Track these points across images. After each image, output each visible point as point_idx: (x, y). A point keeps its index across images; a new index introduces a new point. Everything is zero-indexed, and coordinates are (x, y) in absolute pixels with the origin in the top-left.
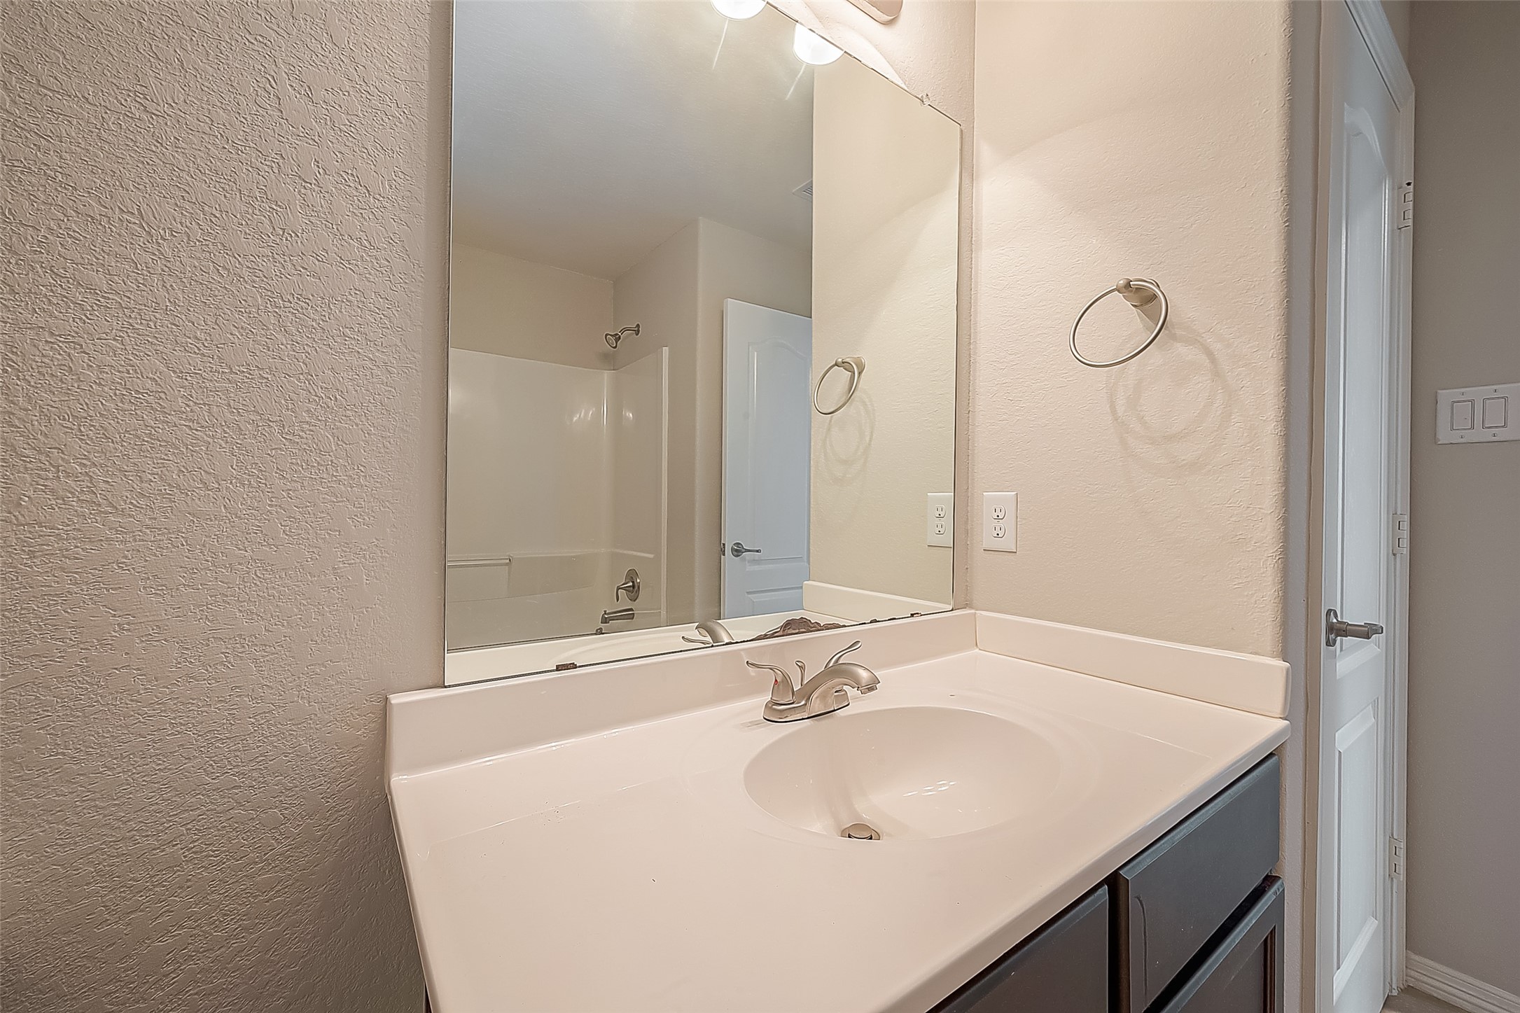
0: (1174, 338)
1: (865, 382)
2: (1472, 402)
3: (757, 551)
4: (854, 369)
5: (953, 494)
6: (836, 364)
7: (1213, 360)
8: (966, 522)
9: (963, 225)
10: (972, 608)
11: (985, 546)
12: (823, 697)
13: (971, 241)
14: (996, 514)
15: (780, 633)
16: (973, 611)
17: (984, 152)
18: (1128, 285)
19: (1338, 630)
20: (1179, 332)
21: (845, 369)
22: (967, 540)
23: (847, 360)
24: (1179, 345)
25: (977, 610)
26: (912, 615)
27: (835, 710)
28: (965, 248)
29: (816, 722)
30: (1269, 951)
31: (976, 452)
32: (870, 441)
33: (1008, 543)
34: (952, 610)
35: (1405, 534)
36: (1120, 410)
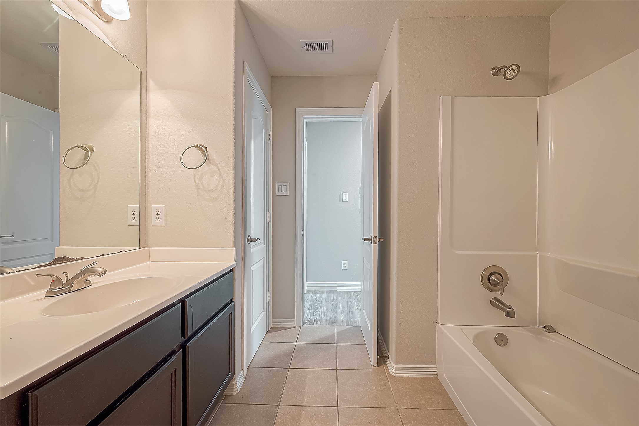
0: (210, 163)
1: (94, 157)
2: (281, 186)
3: (11, 237)
4: (88, 151)
5: (139, 206)
6: (77, 146)
7: (220, 171)
8: (145, 216)
9: (142, 107)
10: (148, 247)
11: (153, 224)
12: (79, 282)
13: (146, 113)
14: (157, 213)
15: (52, 264)
16: (148, 248)
17: (151, 84)
18: (197, 146)
19: (250, 240)
20: (212, 162)
21: (83, 149)
22: (145, 223)
23: (84, 146)
24: (212, 165)
25: (150, 247)
26: (121, 252)
27: (85, 288)
28: (143, 115)
29: (76, 293)
30: (231, 317)
31: (149, 191)
32: (98, 182)
33: (162, 223)
34: (139, 249)
35: (271, 217)
36: (197, 181)
